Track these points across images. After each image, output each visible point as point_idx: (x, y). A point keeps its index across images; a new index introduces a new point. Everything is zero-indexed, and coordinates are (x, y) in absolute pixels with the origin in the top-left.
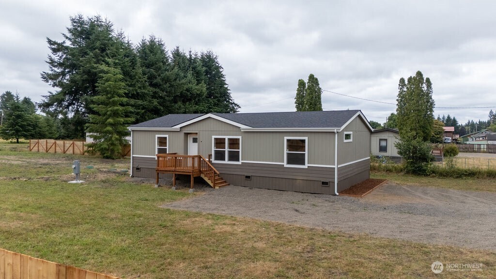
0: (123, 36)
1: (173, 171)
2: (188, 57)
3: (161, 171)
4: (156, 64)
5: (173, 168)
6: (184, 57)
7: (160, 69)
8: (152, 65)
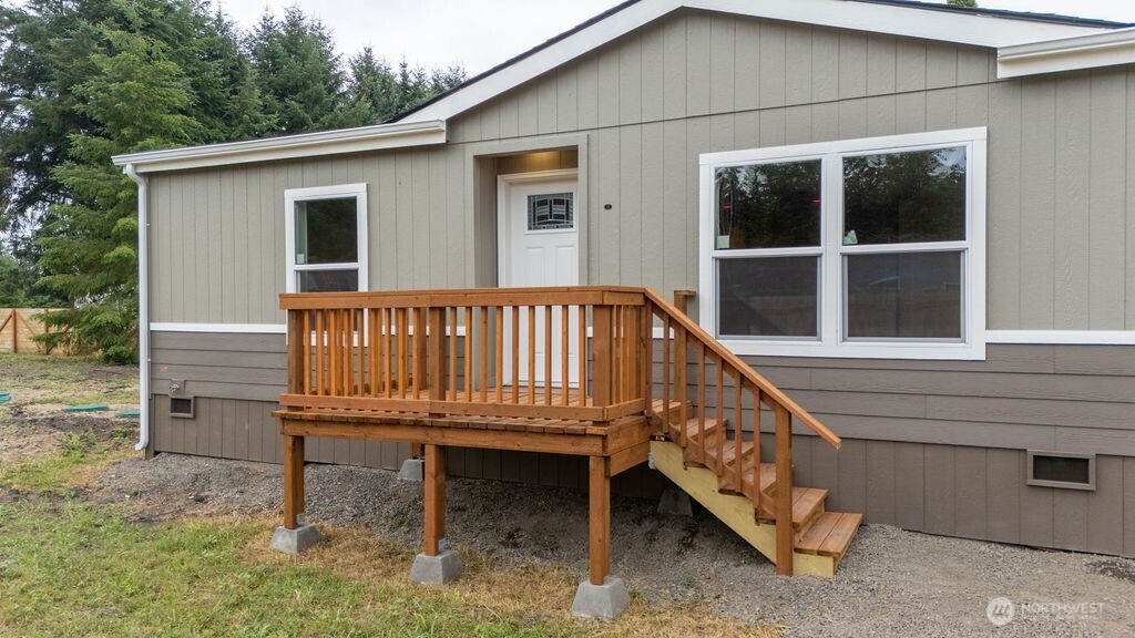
1: (416, 424)
2: (399, 79)
3: (318, 421)
4: (306, 87)
5: (418, 402)
6: (386, 80)
7: (317, 101)
8: (294, 90)
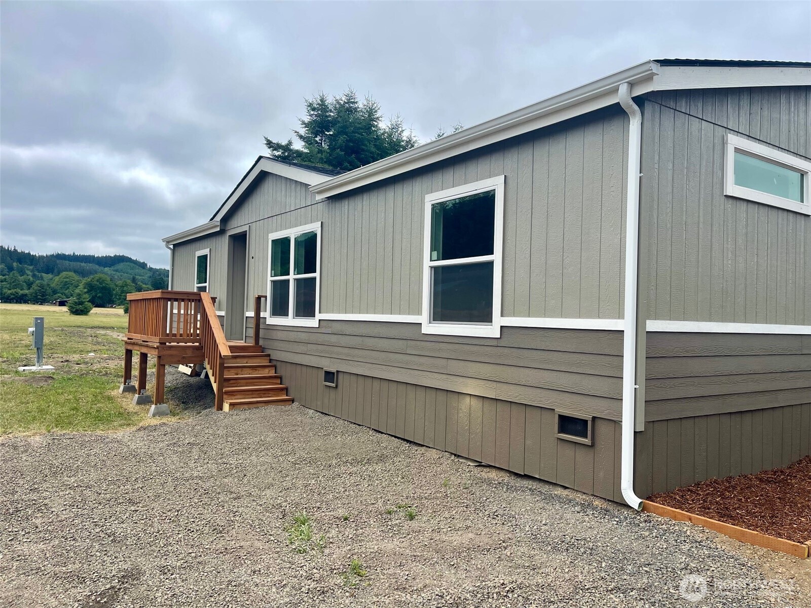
0: (400, 129)
